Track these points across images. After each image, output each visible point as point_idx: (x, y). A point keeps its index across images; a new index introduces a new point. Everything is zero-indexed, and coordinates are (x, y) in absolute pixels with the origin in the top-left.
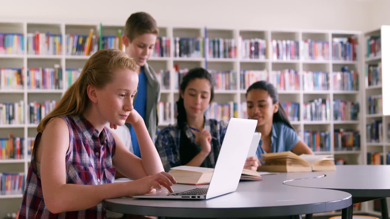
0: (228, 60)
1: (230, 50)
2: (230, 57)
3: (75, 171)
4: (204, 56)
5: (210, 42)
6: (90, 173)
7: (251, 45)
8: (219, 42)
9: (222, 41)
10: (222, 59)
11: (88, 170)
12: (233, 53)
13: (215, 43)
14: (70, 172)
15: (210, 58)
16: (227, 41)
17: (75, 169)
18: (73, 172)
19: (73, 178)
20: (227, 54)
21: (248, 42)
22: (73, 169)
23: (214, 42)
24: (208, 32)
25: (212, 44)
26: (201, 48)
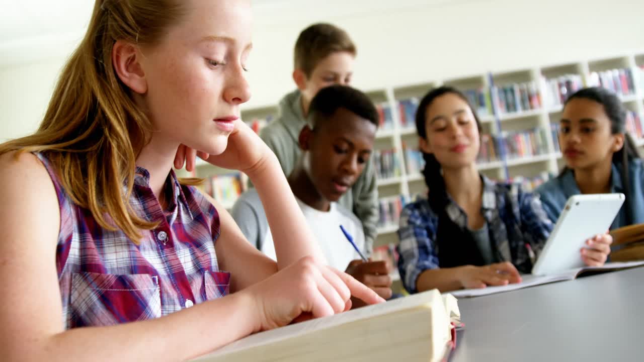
0: (529, 113)
1: (530, 98)
2: (532, 107)
3: (89, 291)
4: (493, 112)
5: (499, 92)
6: (139, 293)
7: (560, 86)
8: (512, 91)
9: (517, 88)
10: (520, 113)
11: (132, 285)
12: (535, 102)
13: (507, 92)
14: (75, 295)
15: (502, 114)
16: (524, 86)
17: (89, 285)
18: (84, 296)
19: (86, 313)
20: (527, 104)
21: (555, 82)
22: (84, 285)
23: (505, 91)
24: (494, 79)
25: (503, 95)
26: (487, 101)
